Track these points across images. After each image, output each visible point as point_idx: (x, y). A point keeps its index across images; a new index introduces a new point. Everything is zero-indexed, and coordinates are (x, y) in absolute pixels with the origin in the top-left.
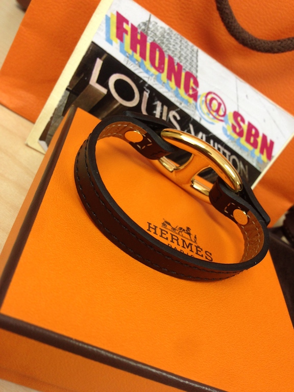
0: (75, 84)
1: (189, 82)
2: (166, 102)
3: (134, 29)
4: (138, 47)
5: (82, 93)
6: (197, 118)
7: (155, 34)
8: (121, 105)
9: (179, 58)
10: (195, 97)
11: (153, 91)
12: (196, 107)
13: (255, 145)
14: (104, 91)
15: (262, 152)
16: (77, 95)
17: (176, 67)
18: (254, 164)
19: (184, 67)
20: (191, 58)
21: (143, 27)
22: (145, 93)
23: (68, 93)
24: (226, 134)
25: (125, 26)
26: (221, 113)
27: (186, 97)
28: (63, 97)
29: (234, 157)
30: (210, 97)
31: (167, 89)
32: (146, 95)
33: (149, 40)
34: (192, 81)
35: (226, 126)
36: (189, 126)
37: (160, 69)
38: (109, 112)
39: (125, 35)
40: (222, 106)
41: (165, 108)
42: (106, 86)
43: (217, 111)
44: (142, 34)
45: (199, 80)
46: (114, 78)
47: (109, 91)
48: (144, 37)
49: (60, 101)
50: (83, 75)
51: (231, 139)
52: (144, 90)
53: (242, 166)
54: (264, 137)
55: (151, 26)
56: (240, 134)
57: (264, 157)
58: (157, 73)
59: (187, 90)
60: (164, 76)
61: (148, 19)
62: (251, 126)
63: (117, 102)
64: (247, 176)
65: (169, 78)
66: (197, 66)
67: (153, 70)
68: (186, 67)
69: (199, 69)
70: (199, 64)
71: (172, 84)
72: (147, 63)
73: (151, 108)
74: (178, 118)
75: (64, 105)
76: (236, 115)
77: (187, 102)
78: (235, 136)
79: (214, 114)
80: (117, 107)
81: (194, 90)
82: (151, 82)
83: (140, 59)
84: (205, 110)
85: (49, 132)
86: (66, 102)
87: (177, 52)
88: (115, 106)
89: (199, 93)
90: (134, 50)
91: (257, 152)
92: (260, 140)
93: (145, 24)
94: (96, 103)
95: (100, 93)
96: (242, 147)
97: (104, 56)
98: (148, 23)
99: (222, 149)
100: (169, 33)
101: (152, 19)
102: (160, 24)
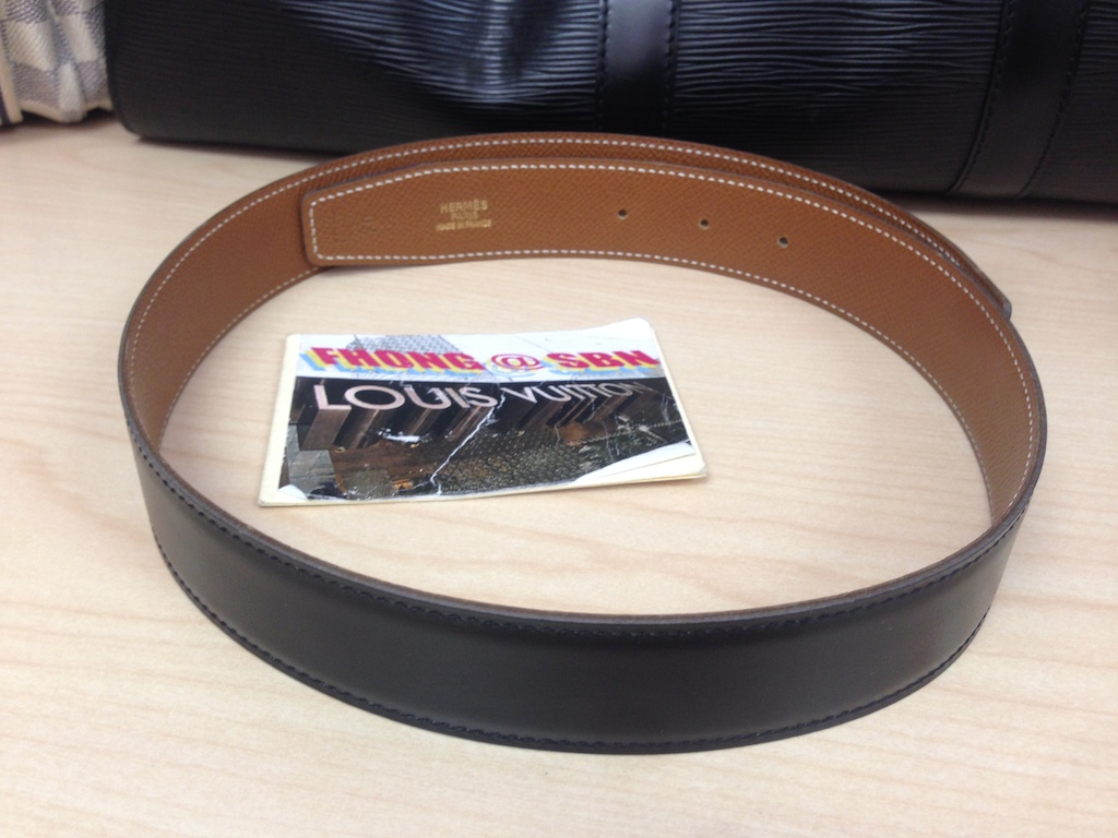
0: (299, 415)
1: (457, 360)
2: (442, 386)
3: (345, 352)
4: (362, 361)
5: (315, 420)
6: (505, 380)
7: (374, 346)
8: (381, 411)
9: (422, 348)
10: (478, 366)
11: (416, 385)
12: (490, 373)
13: (615, 363)
14: (348, 408)
15: (635, 364)
16: (310, 424)
17: (426, 356)
18: (643, 376)
19: (436, 352)
20: (438, 343)
21: (354, 346)
22: (406, 389)
23: (295, 427)
24: (562, 373)
25: (330, 353)
26: (531, 362)
27: (466, 371)
28: (289, 433)
29: (602, 386)
30: (499, 360)
31: (435, 375)
32: (410, 390)
33: (371, 352)
34: (460, 358)
35: (554, 369)
36: (502, 392)
37: (405, 363)
38: (370, 422)
39: (337, 359)
40: (525, 359)
41: (449, 390)
42: (346, 403)
43: (523, 363)
44: (358, 351)
45: (466, 353)
46: (350, 395)
47: (353, 406)
48: (363, 354)
49: (288, 438)
50: (304, 406)
51: (575, 374)
52: (402, 388)
53: (627, 386)
54: (621, 354)
55: (362, 342)
56: (581, 365)
57: (645, 365)
58: (405, 369)
59: (461, 366)
60: (417, 367)
61: (352, 339)
62: (590, 356)
63: (373, 411)
64: (650, 389)
65: (427, 366)
66: (452, 346)
67: (399, 370)
68: (439, 352)
69: (456, 346)
70: (452, 343)
71: (435, 369)
72: (384, 366)
73: (431, 399)
74: (478, 391)
75: (297, 440)
76: (554, 356)
77: (475, 374)
78: (577, 370)
79: (523, 367)
80: (379, 415)
81: (470, 363)
82: (405, 377)
83: (372, 368)
84: (508, 370)
85: (290, 475)
86: (296, 436)
87: (415, 346)
88: (375, 414)
89: (481, 361)
90: (359, 364)
91: (628, 366)
92: (616, 357)
93: (354, 343)
94: (343, 421)
95: (344, 412)
96: (602, 373)
97: (323, 382)
98: (357, 342)
99: (576, 387)
100: (391, 338)
101: (359, 337)
102: (372, 337)
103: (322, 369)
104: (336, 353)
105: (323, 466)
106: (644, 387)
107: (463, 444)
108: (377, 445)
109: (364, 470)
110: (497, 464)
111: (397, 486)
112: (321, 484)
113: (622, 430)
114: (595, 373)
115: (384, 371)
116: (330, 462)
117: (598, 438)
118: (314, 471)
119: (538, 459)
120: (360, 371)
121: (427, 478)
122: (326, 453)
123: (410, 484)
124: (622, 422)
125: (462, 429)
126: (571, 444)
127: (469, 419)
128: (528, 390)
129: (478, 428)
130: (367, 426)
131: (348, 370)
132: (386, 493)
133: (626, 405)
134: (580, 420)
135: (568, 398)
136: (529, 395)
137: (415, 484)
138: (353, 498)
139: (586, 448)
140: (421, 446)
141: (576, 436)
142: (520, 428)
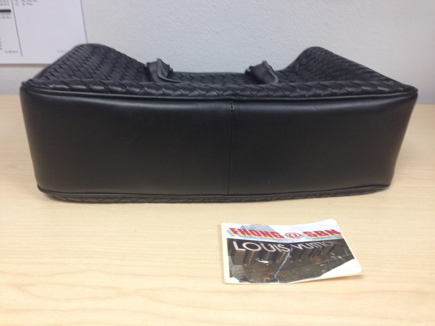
1: (274, 234)
2: (272, 243)
3: (239, 230)
4: (245, 233)
5: (236, 254)
6: (291, 242)
7: (248, 228)
9: (263, 230)
10: (281, 237)
11: (264, 243)
12: (286, 239)
13: (326, 234)
14: (244, 250)
15: (332, 234)
16: (234, 256)
17: (265, 233)
18: (336, 238)
19: (267, 231)
20: (267, 228)
21: (242, 228)
23: (230, 256)
25: (235, 230)
26: (298, 236)
28: (229, 258)
29: (323, 243)
30: (288, 235)
31: (268, 239)
32: (262, 244)
33: (248, 230)
35: (306, 237)
36: (291, 246)
37: (259, 235)
39: (237, 232)
40: (296, 234)
41: (274, 245)
42: (244, 248)
43: (296, 236)
44: (243, 230)
45: (277, 232)
46: (244, 245)
47: (246, 249)
48: (245, 231)
51: (313, 239)
52: (260, 243)
54: (327, 231)
56: (315, 235)
57: (336, 235)
58: (259, 237)
59: (276, 236)
60: (263, 236)
61: (241, 226)
62: (316, 232)
63: (252, 251)
64: (339, 243)
65: (266, 236)
67: (257, 237)
68: (269, 231)
70: (272, 228)
71: (269, 237)
73: (269, 248)
76: (305, 233)
78: (314, 237)
81: (279, 236)
82: (260, 240)
83: (249, 236)
84: (291, 238)
85: (232, 274)
86: (231, 260)
87: (261, 229)
88: (253, 253)
90: (244, 235)
91: (330, 235)
92: (326, 232)
94: (244, 255)
96: (322, 238)
97: (235, 240)
98: (243, 226)
99: (314, 243)
100: (253, 225)
101: (243, 225)
102: (247, 225)
103: (234, 236)
104: (237, 230)
105: (241, 271)
106: (337, 242)
107: (283, 265)
108: (256, 264)
109: (253, 272)
110: (294, 272)
111: (265, 279)
112: (242, 277)
113: (333, 258)
114: (320, 238)
115: (253, 237)
116: (243, 269)
117: (325, 261)
118: (239, 272)
119: (308, 269)
120: (246, 237)
121: (274, 276)
122: (241, 266)
123: (269, 278)
124: (332, 255)
125: (281, 259)
126: (317, 264)
127: (283, 256)
128: (299, 245)
129: (286, 259)
130: (251, 256)
131: (242, 237)
132: (262, 281)
133: (332, 249)
134: (318, 255)
135: (313, 248)
136: (300, 247)
137: (271, 278)
138: (252, 282)
139: (322, 265)
140: (270, 265)
141: (318, 261)
142: (299, 259)
